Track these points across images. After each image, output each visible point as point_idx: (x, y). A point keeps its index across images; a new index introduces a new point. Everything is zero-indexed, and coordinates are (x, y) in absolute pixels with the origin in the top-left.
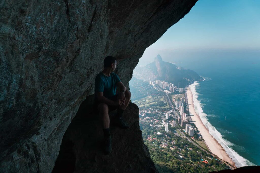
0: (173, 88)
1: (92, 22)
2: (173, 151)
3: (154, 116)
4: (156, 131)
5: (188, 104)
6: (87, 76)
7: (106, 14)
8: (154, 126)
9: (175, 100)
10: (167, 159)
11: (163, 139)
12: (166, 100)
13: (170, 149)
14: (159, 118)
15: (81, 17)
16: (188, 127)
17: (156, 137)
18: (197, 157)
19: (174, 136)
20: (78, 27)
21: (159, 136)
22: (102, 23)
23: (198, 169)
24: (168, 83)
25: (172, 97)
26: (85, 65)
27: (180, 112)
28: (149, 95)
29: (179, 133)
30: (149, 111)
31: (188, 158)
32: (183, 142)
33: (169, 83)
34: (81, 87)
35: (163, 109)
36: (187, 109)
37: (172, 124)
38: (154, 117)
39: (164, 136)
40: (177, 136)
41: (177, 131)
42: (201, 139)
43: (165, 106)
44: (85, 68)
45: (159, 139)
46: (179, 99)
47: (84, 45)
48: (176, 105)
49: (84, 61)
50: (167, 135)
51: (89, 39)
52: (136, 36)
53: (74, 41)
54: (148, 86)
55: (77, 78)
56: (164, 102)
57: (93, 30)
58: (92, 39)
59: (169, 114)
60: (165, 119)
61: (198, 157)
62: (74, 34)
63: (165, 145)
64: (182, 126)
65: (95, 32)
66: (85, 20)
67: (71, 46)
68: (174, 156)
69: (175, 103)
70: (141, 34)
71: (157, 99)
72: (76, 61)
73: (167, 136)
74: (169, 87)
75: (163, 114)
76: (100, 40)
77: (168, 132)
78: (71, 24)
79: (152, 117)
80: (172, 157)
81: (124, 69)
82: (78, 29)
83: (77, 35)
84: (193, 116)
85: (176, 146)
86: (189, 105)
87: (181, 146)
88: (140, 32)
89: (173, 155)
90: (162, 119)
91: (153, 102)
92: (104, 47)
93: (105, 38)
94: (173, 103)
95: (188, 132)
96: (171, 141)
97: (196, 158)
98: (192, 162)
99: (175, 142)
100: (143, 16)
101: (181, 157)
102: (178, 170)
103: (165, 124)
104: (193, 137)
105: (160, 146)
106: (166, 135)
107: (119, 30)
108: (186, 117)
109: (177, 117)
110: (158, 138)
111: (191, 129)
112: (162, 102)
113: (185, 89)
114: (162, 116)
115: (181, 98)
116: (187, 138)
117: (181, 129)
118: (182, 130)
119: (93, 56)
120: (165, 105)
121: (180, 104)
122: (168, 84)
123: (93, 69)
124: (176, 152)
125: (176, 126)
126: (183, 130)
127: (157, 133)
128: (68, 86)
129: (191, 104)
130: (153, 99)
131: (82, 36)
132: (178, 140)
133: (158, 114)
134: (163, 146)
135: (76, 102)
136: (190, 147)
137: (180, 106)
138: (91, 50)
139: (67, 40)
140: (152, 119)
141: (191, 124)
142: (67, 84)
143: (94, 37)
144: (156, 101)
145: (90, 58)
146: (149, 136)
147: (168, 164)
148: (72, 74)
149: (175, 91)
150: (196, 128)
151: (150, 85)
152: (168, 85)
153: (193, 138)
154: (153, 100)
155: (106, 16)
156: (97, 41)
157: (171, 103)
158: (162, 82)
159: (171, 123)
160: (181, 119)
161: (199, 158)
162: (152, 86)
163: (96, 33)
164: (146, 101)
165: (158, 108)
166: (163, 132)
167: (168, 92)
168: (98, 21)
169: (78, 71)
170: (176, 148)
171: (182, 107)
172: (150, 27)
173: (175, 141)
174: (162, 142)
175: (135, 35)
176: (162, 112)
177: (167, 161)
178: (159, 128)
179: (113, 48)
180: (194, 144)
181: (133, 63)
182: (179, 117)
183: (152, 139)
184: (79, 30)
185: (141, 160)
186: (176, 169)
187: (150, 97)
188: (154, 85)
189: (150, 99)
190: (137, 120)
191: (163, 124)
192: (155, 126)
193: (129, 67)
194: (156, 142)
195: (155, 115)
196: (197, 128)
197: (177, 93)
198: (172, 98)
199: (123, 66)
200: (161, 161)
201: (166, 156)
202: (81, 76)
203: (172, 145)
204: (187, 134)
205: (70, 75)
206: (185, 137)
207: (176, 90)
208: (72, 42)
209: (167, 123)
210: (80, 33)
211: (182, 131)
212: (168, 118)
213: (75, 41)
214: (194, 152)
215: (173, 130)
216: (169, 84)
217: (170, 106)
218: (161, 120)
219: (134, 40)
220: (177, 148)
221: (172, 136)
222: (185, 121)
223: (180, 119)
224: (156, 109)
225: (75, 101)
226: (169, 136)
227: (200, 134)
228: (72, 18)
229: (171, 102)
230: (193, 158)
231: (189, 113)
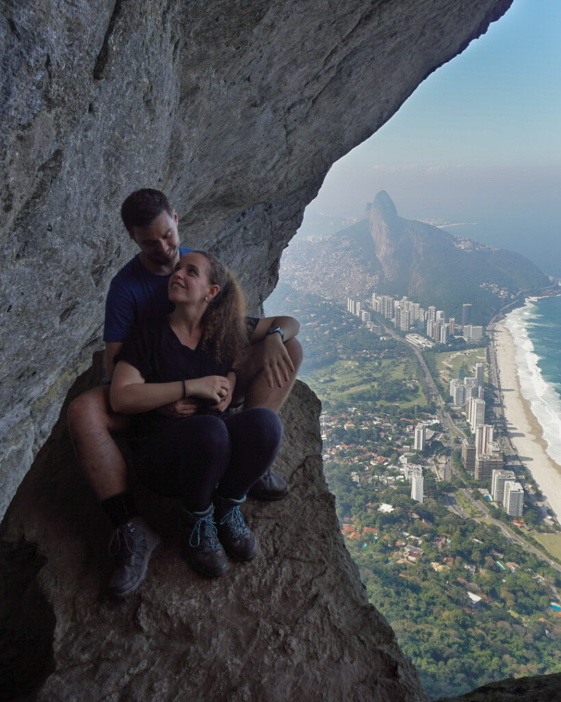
0: (442, 327)
1: (112, 38)
2: (442, 576)
3: (369, 441)
4: (376, 499)
5: (500, 390)
6: (91, 278)
7: (168, 8)
8: (367, 478)
9: (450, 375)
10: (418, 609)
11: (402, 530)
12: (414, 376)
13: (432, 569)
14: (388, 447)
15: (64, 11)
16: (501, 482)
17: (374, 523)
18: (536, 597)
19: (445, 518)
20: (48, 57)
21: (389, 519)
22: (151, 50)
23: (539, 644)
24: (420, 307)
25: (436, 363)
26: (82, 228)
27: (468, 421)
28: (345, 357)
29: (466, 505)
30: (347, 420)
31: (503, 601)
32: (483, 540)
33: (424, 306)
34: (69, 320)
35: (401, 413)
36: (497, 410)
37: (438, 468)
38: (367, 444)
39: (408, 518)
40: (459, 517)
41: (456, 499)
42: (551, 528)
43: (409, 401)
44: (84, 241)
45: (389, 532)
46: (463, 372)
47: (79, 143)
48: (455, 396)
49: (78, 209)
50: (418, 513)
51: (100, 114)
52: (292, 110)
53: (35, 116)
54: (341, 321)
55: (51, 282)
56: (405, 385)
57: (113, 78)
58: (113, 116)
59: (427, 430)
60: (411, 450)
61: (542, 598)
62: (34, 88)
63: (411, 554)
64: (477, 477)
65: (121, 86)
66: (79, 24)
67: (20, 138)
68: (449, 597)
69: (449, 386)
70: (310, 104)
71: (377, 369)
72: (45, 207)
73: (421, 519)
74: (426, 322)
75: (401, 433)
76: (146, 121)
77: (421, 501)
78: (19, 40)
79: (358, 443)
80: (440, 600)
81: (243, 251)
82: (48, 63)
83: (48, 91)
84: (522, 435)
85: (454, 557)
86: (504, 393)
87: (475, 556)
88: (307, 93)
89: (443, 593)
90: (399, 450)
91: (360, 384)
92: (162, 153)
93: (167, 114)
94: (440, 388)
95: (500, 503)
96: (433, 537)
97: (533, 599)
98: (515, 615)
99: (449, 541)
100: (320, 27)
101: (475, 598)
102: (464, 650)
103: (409, 473)
104: (522, 521)
105: (390, 559)
106: (415, 516)
107: (222, 82)
108: (494, 440)
109: (458, 442)
110: (384, 526)
111: (515, 487)
112: (397, 383)
113: (488, 328)
114: (398, 439)
115: (472, 364)
116: (497, 523)
117: (472, 488)
118: (478, 492)
119: (115, 192)
120: (409, 397)
121: (469, 392)
122: (422, 310)
123: (119, 247)
124: (456, 578)
125: (454, 477)
126: (483, 491)
127: (378, 507)
128: (14, 318)
129: (513, 390)
130: (361, 372)
131: (66, 99)
132: (464, 533)
133: (381, 430)
134: (403, 557)
135: (51, 387)
136: (510, 560)
137: (469, 398)
138: (109, 165)
139: (4, 112)
140: (359, 452)
141: (512, 468)
142: (10, 307)
143: (117, 106)
144: (375, 380)
145: (106, 199)
146: (346, 519)
147: (422, 629)
148: (31, 265)
149: (450, 337)
150: (533, 482)
151: (349, 313)
152: (420, 315)
153: (518, 525)
154: (361, 376)
155: (169, 17)
156: (131, 127)
157: (432, 385)
158: (397, 303)
159: (435, 467)
160: (475, 450)
161: (542, 600)
162: (358, 321)
163: (126, 91)
164: (333, 380)
165: (382, 406)
166: (404, 504)
167: (420, 342)
168: (135, 35)
169: (55, 251)
170: (454, 563)
171: (477, 400)
172: (349, 75)
173: (448, 535)
174: (398, 543)
175: (289, 109)
176: (399, 424)
177: (418, 617)
178: (387, 486)
179: (196, 160)
180: (524, 549)
181: (279, 223)
182: (465, 443)
183: (361, 531)
184: (53, 67)
185: (337, 616)
186: (456, 646)
187: (350, 362)
188: (366, 316)
189: (348, 371)
190: (314, 449)
191: (401, 470)
192: (370, 481)
193: (266, 243)
194: (376, 541)
195: (369, 435)
196: (537, 482)
197: (457, 347)
198: (438, 367)
199: (239, 236)
200: (397, 615)
201: (415, 595)
202: (68, 273)
203: (437, 553)
204: (497, 507)
205: (22, 268)
206: (488, 520)
207: (452, 332)
208: (24, 122)
209: (420, 467)
210: (57, 83)
211: (478, 496)
212: (421, 449)
213: (38, 119)
214: (523, 576)
215: (443, 495)
216: (426, 309)
217: (429, 398)
218: (394, 455)
219: (285, 127)
220: (457, 564)
221: (437, 518)
222: (491, 457)
223: (468, 451)
224: (374, 410)
225: (48, 382)
226: (429, 517)
227: (546, 505)
228: (21, 12)
229: (435, 381)
230: (519, 601)
231: (505, 425)
